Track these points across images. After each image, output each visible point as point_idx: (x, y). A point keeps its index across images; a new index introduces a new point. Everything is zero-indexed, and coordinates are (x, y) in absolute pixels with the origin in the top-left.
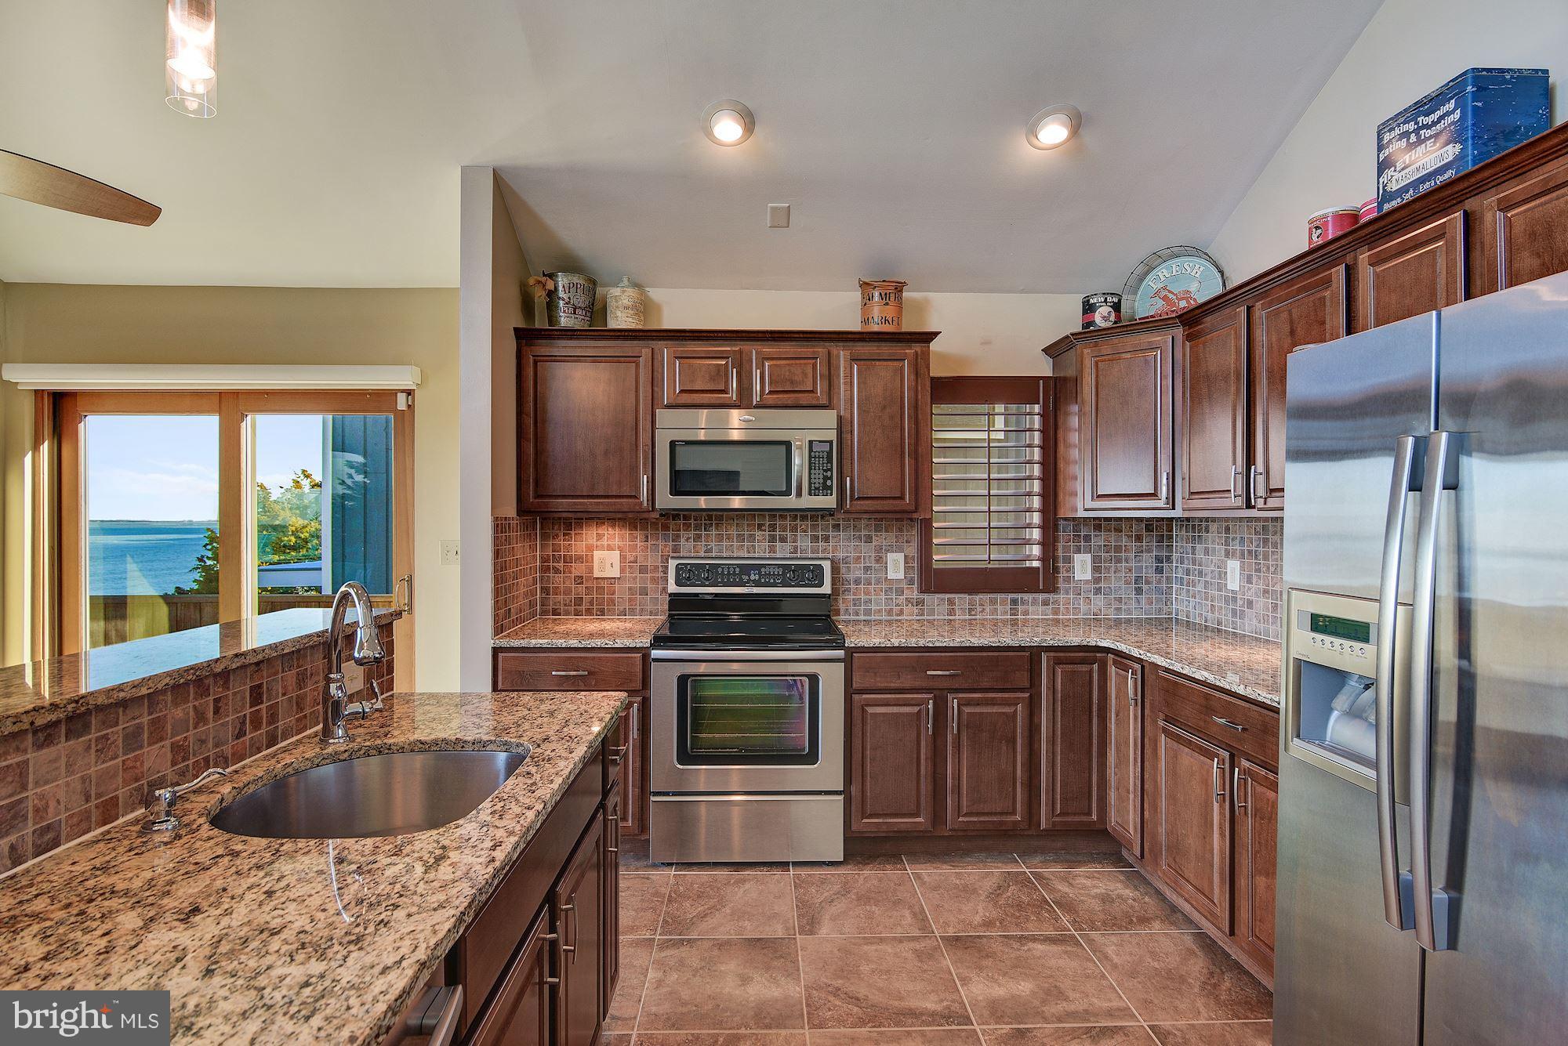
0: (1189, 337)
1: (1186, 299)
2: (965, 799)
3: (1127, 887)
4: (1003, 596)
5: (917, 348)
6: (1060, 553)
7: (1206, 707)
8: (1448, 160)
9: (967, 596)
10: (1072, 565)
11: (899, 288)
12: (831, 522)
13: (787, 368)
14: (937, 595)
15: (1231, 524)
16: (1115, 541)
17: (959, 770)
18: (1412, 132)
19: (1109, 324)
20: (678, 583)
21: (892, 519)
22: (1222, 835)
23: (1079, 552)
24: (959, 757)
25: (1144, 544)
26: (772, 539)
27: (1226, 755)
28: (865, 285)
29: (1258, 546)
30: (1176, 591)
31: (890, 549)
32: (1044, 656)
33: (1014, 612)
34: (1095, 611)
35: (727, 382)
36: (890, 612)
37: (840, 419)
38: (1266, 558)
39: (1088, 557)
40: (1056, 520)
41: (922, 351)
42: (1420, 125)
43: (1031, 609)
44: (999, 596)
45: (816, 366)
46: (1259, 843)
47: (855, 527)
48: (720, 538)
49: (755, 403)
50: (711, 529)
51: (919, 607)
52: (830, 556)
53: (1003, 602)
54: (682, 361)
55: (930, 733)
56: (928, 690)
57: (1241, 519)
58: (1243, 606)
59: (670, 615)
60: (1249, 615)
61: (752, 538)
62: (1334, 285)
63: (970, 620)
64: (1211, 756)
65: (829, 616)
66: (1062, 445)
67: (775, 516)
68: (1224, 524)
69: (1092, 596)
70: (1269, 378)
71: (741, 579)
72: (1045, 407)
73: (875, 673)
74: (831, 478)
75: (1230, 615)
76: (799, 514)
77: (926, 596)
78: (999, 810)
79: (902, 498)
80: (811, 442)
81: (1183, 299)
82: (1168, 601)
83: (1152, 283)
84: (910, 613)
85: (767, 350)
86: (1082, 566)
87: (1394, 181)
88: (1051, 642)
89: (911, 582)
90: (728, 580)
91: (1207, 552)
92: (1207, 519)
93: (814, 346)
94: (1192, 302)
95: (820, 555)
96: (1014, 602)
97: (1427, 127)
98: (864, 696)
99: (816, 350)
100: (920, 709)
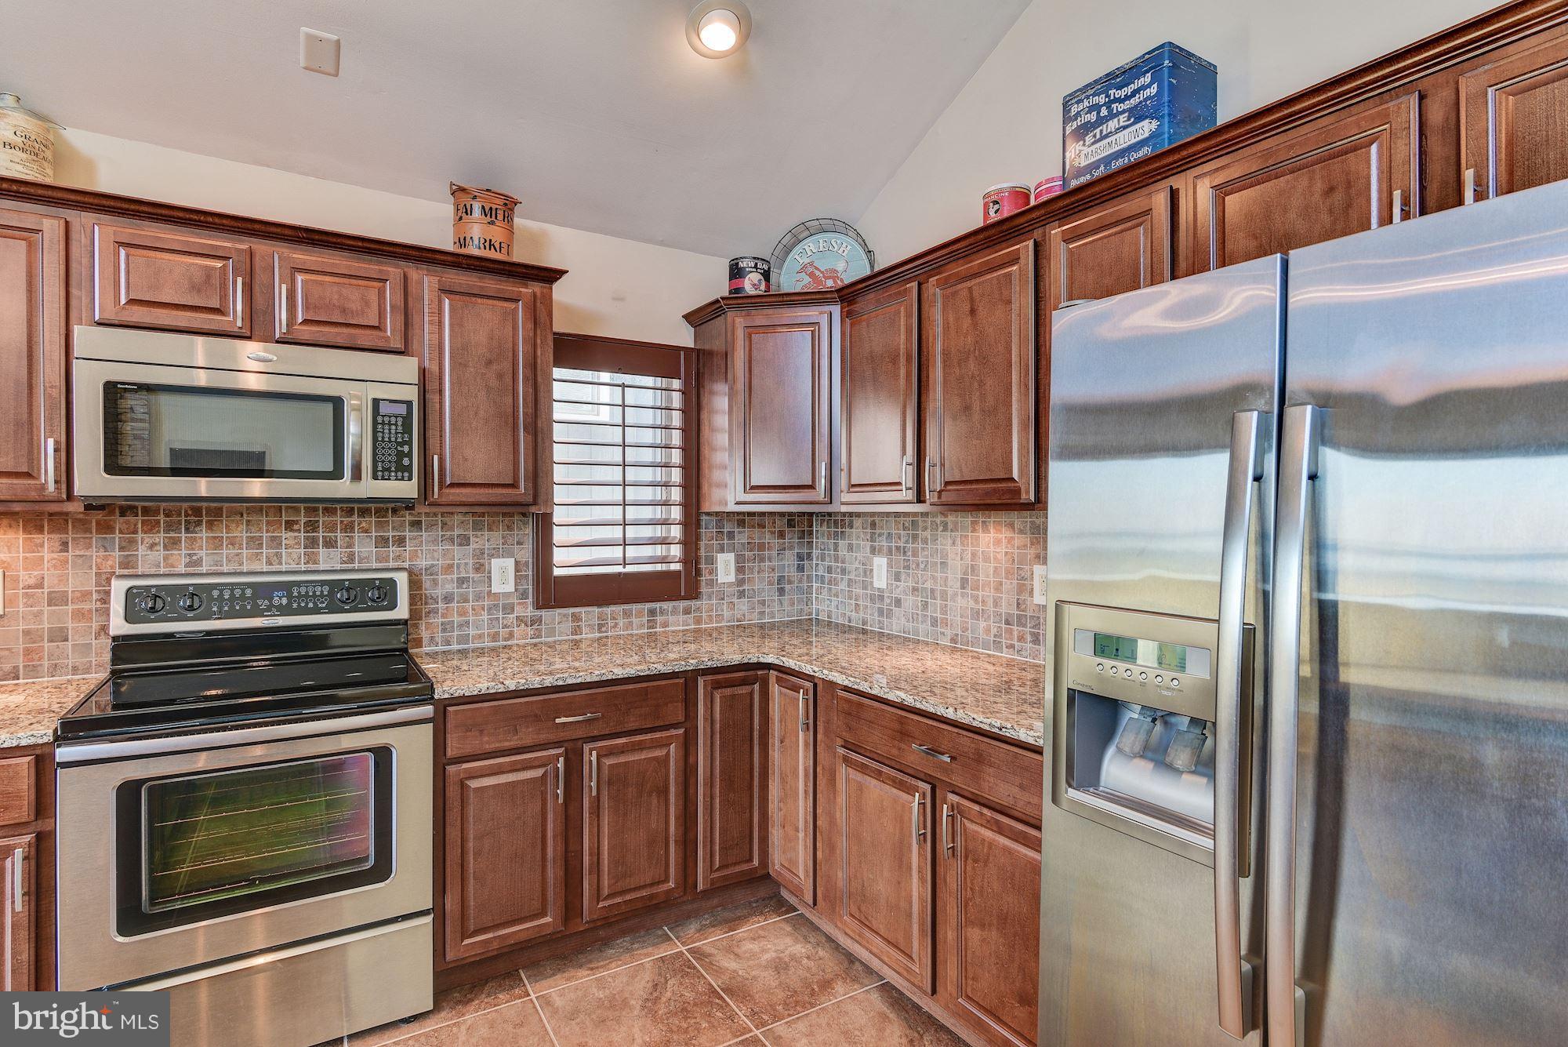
0: (847, 315)
1: (834, 279)
2: (606, 877)
3: (796, 941)
4: (639, 606)
5: (536, 288)
6: (702, 553)
7: (901, 733)
8: (1143, 137)
9: (596, 609)
10: (715, 566)
11: (510, 205)
12: (408, 518)
13: (335, 289)
14: (559, 611)
15: (877, 519)
16: (760, 538)
17: (598, 842)
18: (1102, 106)
19: (758, 292)
20: (129, 618)
21: (497, 514)
22: (922, 879)
23: (722, 550)
24: (598, 826)
25: (786, 540)
26: (312, 543)
27: (928, 787)
28: (458, 191)
29: (907, 542)
30: (817, 590)
31: (496, 553)
32: (701, 681)
33: (652, 624)
34: (739, 616)
35: (224, 297)
36: (495, 637)
37: (423, 372)
38: (915, 554)
39: (731, 557)
40: (699, 514)
41: (542, 293)
42: (1112, 98)
43: (671, 619)
44: (635, 607)
45: (385, 292)
46: (971, 889)
47: (444, 524)
48: (217, 543)
49: (277, 336)
50: (198, 529)
51: (535, 627)
52: (406, 565)
53: (640, 614)
54: (132, 251)
55: (561, 801)
56: (557, 744)
57: (888, 514)
58: (890, 604)
59: (113, 672)
60: (897, 614)
61: (276, 542)
62: (1022, 261)
63: (600, 638)
64: (910, 790)
65: (405, 650)
66: (707, 428)
67: (316, 510)
68: (870, 520)
69: (735, 600)
70: (944, 361)
71: (255, 606)
72: (686, 383)
73: (481, 732)
74: (410, 455)
75: (876, 614)
76: (356, 506)
77: (544, 613)
78: (648, 881)
79: (514, 485)
80: (376, 402)
81: (829, 278)
82: (808, 601)
83: (798, 257)
84: (522, 635)
85: (300, 256)
86: (724, 567)
87: (1083, 156)
88: (709, 663)
89: (524, 595)
90: (232, 607)
91: (850, 548)
92: (851, 514)
93: (380, 263)
94: (839, 282)
95: (391, 564)
96: (652, 612)
97: (1120, 101)
98: (465, 766)
99: (385, 268)
100: (546, 772)
